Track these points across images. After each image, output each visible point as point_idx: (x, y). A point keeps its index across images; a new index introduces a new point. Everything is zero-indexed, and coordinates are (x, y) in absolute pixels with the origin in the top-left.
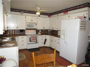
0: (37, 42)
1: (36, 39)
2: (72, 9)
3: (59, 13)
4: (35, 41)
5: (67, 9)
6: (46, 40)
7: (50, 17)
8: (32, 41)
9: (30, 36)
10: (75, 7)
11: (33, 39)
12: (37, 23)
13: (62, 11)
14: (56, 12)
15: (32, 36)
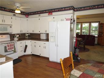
0: (16, 51)
1: (14, 47)
2: (57, 10)
3: (41, 13)
4: (13, 49)
5: (52, 10)
6: (26, 46)
7: (28, 17)
8: (8, 51)
9: (5, 44)
10: (60, 8)
11: (10, 47)
12: (12, 25)
13: (44, 12)
14: (37, 12)
15: (7, 43)
